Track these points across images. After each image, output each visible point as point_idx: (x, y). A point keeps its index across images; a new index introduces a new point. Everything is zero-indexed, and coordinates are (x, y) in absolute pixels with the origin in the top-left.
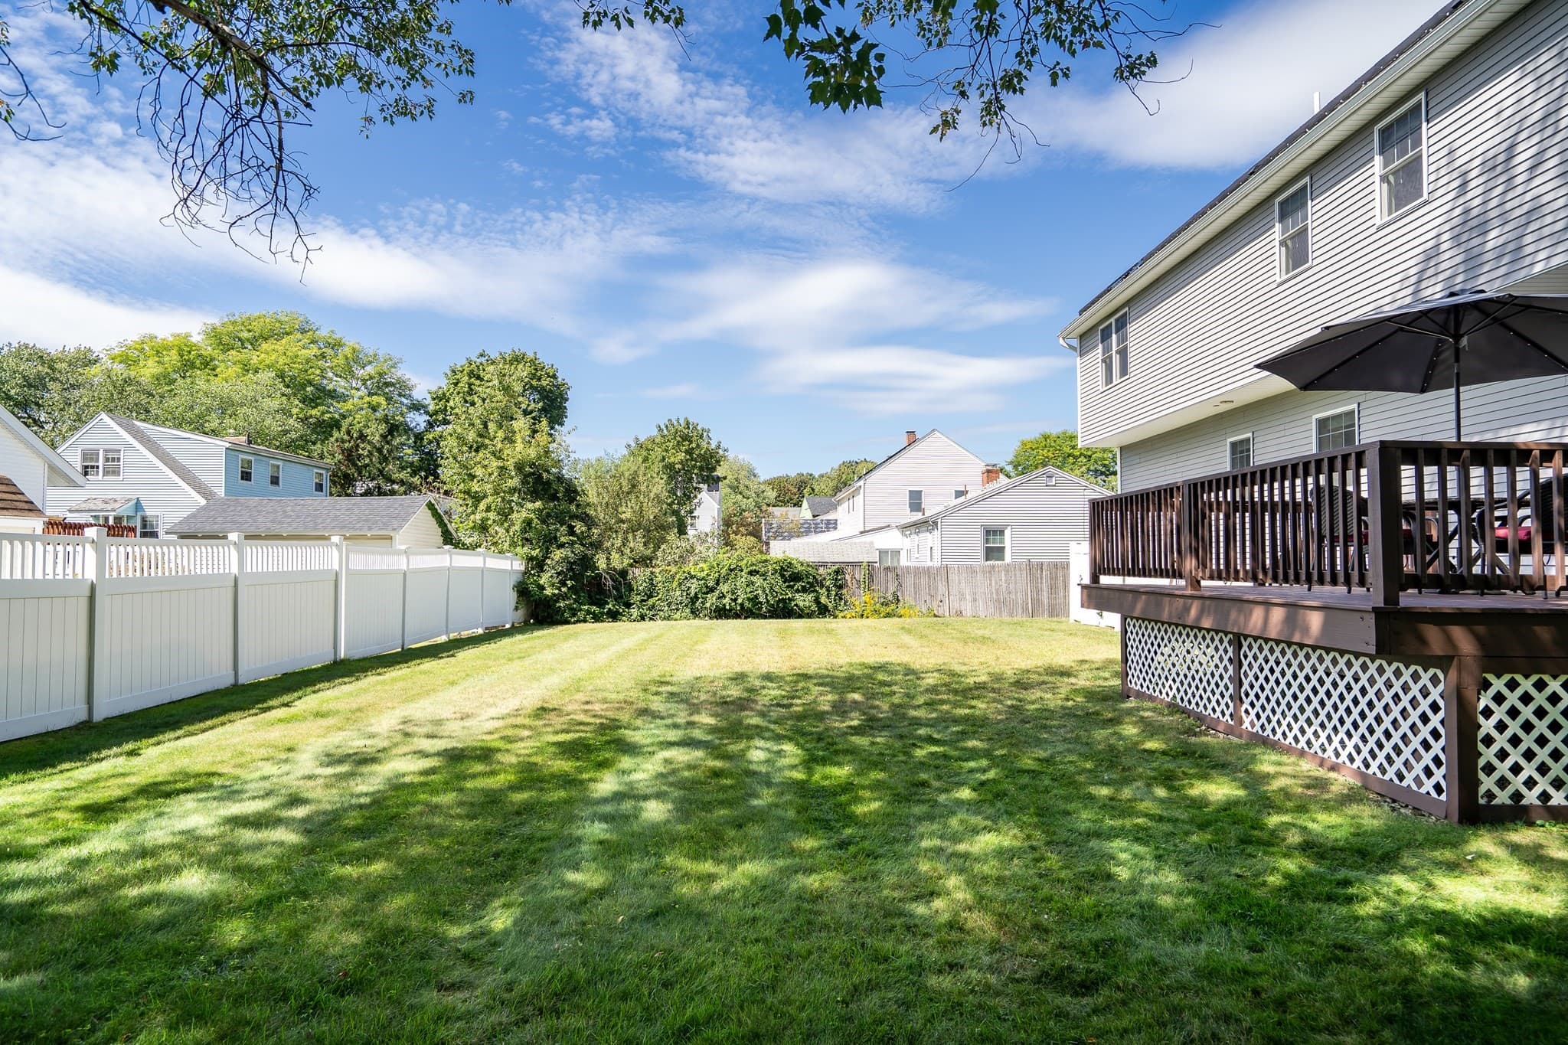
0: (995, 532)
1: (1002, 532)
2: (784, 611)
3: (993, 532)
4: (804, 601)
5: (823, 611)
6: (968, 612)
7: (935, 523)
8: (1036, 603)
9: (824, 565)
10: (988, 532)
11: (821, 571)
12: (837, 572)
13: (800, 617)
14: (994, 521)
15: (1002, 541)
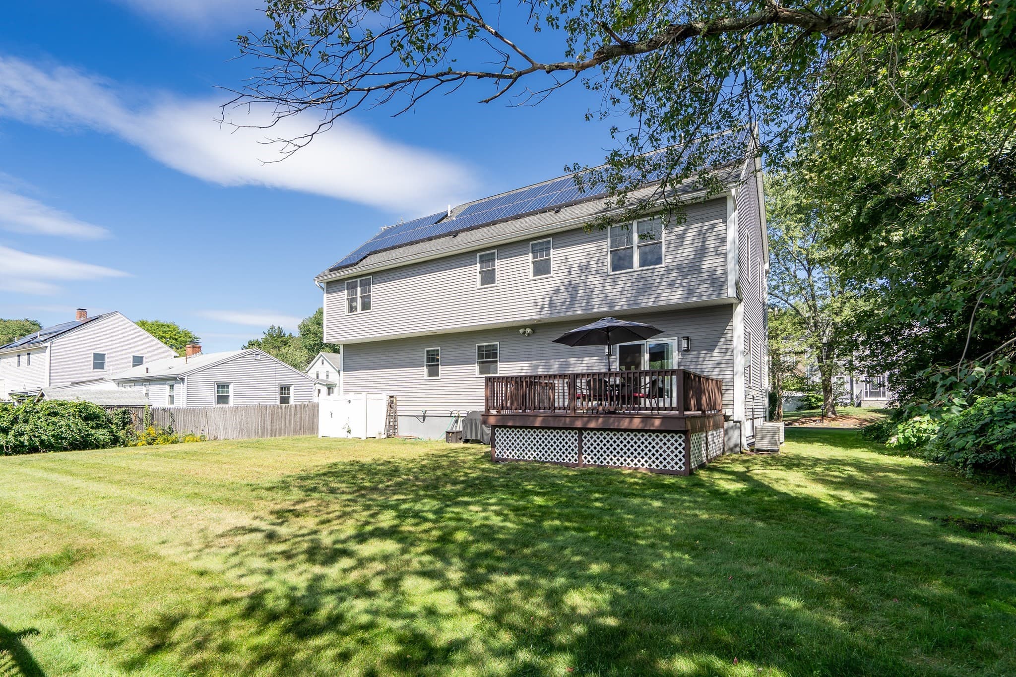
0: (223, 386)
1: (228, 386)
2: (84, 444)
3: (222, 386)
4: (102, 434)
5: (115, 441)
6: (221, 436)
7: (183, 380)
8: (263, 428)
9: (111, 407)
10: (219, 386)
11: (109, 412)
12: (124, 413)
13: (97, 447)
14: (222, 380)
15: (228, 392)
